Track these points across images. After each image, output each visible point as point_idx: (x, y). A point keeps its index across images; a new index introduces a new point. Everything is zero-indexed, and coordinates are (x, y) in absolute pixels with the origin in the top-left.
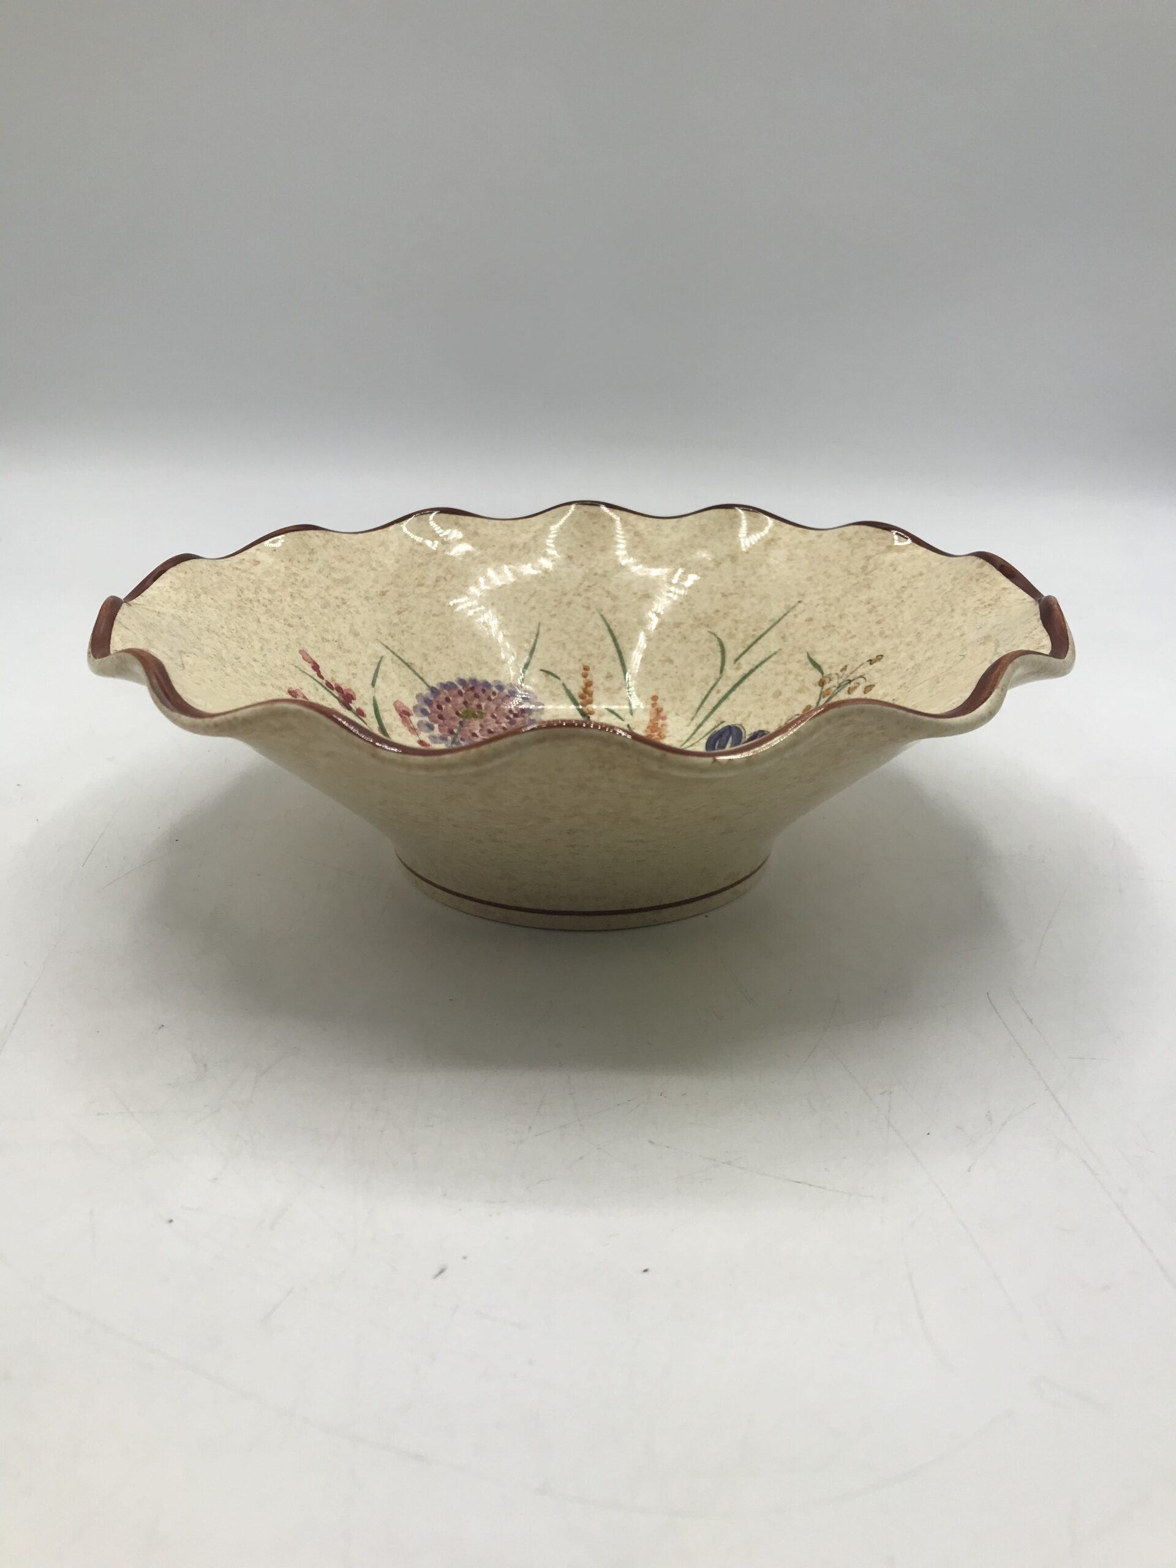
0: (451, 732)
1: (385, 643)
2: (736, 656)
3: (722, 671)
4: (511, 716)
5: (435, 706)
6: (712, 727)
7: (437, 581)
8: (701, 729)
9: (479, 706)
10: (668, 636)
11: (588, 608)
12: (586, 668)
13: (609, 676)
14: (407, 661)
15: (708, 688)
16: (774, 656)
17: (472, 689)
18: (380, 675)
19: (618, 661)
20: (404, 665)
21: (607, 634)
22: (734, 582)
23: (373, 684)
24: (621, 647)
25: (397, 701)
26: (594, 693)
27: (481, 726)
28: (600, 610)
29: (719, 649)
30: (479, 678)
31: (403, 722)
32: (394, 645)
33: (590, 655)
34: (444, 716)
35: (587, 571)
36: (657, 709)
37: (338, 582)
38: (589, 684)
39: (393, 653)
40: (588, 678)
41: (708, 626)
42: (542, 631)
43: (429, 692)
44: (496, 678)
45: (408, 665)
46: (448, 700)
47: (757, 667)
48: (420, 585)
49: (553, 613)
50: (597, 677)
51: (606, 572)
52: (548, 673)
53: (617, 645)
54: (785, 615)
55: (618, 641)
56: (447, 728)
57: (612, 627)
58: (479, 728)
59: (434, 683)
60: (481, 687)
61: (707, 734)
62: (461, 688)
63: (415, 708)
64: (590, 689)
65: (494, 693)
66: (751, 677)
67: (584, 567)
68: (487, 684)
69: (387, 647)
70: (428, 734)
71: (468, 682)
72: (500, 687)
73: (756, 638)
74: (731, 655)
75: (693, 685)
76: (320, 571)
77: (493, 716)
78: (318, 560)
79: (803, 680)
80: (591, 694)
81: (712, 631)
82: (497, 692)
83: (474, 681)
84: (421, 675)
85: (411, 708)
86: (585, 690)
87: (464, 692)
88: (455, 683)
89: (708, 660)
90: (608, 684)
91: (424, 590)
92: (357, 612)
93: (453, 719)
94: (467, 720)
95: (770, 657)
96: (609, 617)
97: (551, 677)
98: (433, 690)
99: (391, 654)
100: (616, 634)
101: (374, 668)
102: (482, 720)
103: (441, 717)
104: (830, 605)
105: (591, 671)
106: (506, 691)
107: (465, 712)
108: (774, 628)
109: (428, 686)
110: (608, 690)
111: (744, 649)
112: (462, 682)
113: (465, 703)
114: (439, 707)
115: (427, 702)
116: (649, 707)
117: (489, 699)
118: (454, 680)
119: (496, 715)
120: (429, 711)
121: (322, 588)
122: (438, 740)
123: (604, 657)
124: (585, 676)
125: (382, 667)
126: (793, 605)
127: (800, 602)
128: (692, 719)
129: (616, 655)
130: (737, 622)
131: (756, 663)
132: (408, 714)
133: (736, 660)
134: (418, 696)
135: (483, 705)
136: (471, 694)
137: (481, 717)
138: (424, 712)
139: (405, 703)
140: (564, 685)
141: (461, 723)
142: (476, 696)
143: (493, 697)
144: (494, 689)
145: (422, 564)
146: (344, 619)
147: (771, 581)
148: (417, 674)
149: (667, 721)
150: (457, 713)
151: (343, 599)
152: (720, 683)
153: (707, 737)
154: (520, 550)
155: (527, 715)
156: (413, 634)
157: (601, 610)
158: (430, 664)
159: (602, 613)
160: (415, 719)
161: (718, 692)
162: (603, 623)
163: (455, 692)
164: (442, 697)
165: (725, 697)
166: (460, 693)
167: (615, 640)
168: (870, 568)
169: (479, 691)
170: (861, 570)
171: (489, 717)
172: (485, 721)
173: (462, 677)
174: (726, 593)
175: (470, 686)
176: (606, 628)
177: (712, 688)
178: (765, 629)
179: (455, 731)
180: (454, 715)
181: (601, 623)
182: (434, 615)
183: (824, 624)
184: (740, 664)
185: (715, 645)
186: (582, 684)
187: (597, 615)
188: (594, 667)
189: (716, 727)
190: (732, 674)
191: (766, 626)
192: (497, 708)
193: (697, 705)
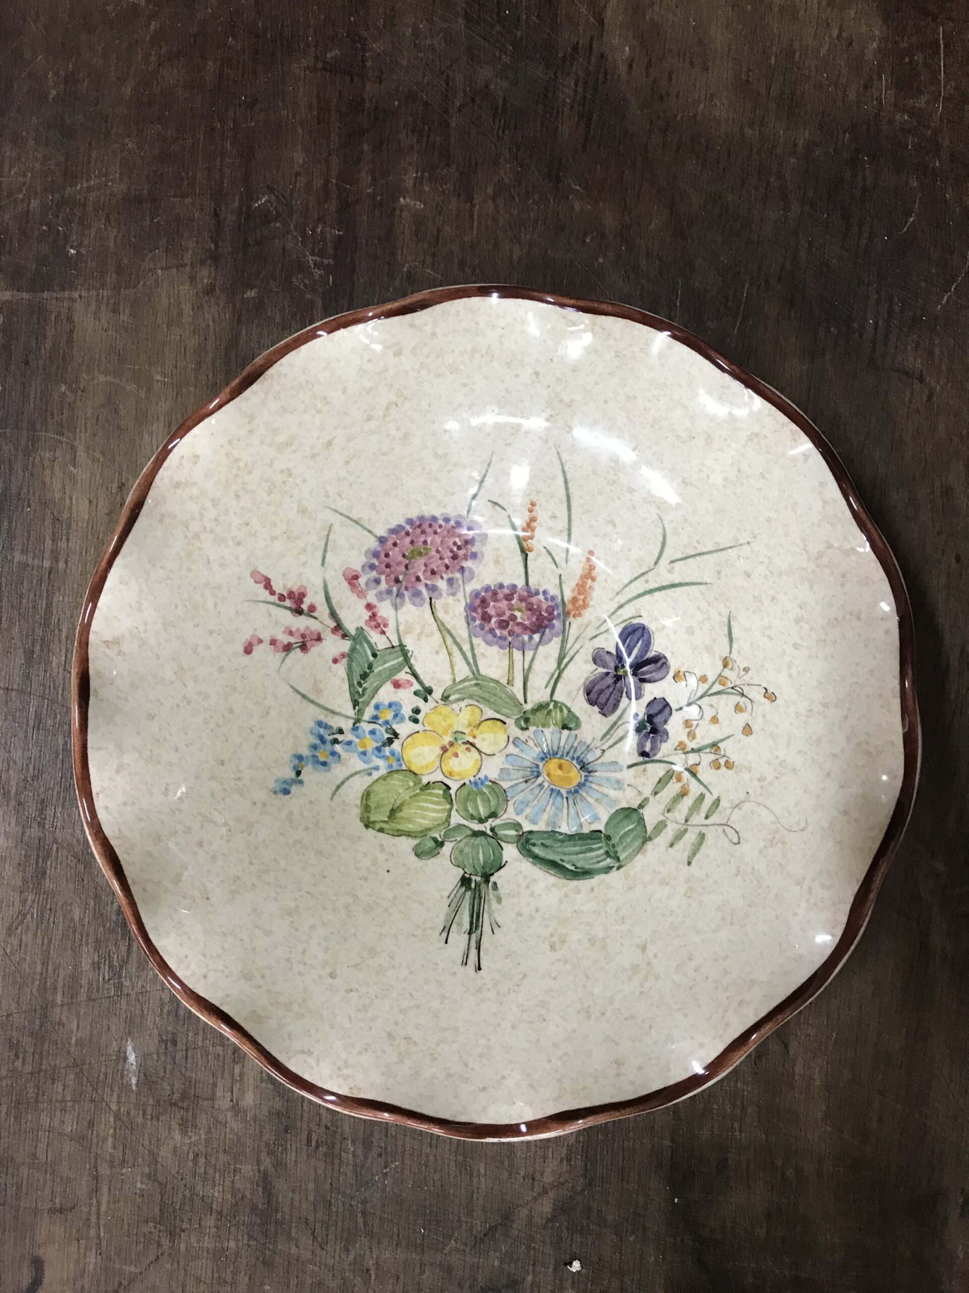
0: (397, 581)
1: (333, 507)
2: (674, 559)
3: (656, 563)
4: (455, 549)
5: (382, 555)
6: (630, 615)
7: (387, 409)
8: (621, 611)
9: (425, 542)
10: (619, 498)
11: (546, 441)
12: (533, 504)
13: (554, 517)
14: (355, 518)
15: (640, 572)
16: (704, 586)
17: (420, 526)
18: (329, 548)
19: (565, 505)
20: (352, 523)
21: (561, 475)
22: (700, 471)
23: (323, 564)
24: (571, 491)
25: (347, 569)
26: (537, 529)
27: (426, 565)
28: (557, 447)
29: (661, 539)
30: (426, 514)
31: (352, 591)
32: (341, 505)
33: (538, 492)
34: (391, 563)
35: (552, 395)
36: (590, 566)
37: (281, 448)
38: (533, 519)
39: (342, 514)
40: (534, 513)
41: (659, 508)
42: (494, 460)
43: (377, 543)
44: (444, 511)
45: (357, 522)
46: (395, 544)
47: (687, 584)
48: (369, 418)
49: (508, 442)
50: (542, 514)
51: (572, 401)
52: (495, 503)
53: (567, 489)
54: (731, 547)
55: (570, 485)
56: (393, 576)
57: (566, 469)
58: (423, 568)
59: (382, 532)
60: (428, 522)
61: (624, 621)
62: (408, 528)
63: (363, 567)
64: (534, 524)
65: (440, 526)
66: (679, 589)
67: (550, 389)
68: (434, 519)
69: (335, 511)
70: (374, 592)
71: (415, 519)
72: (447, 520)
73: (697, 552)
74: (669, 554)
75: (628, 560)
76: (262, 442)
77: (438, 551)
78: (258, 426)
79: (714, 640)
80: (533, 530)
81: (661, 515)
82: (443, 524)
83: (422, 518)
84: (369, 528)
85: (359, 569)
86: (528, 525)
87: (411, 531)
88: (403, 524)
89: (648, 544)
90: (550, 523)
91: (373, 424)
92: (304, 481)
93: (399, 563)
94: (413, 561)
95: (700, 584)
96: (565, 456)
97: (497, 508)
98: (382, 540)
99: (340, 517)
100: (569, 476)
101: (323, 542)
102: (426, 558)
103: (388, 566)
104: (772, 573)
105: (537, 508)
106: (452, 523)
107: (412, 551)
108: (716, 554)
109: (376, 536)
110: (550, 529)
111: (682, 556)
112: (410, 522)
113: (412, 542)
114: (387, 555)
115: (376, 555)
116: (584, 560)
117: (435, 533)
118: (402, 521)
119: (440, 549)
120: (377, 563)
121: (266, 465)
122: (385, 596)
123: (552, 497)
124: (531, 511)
125: (331, 537)
126: (742, 541)
127: (749, 543)
128: (617, 594)
129: (565, 499)
130: (686, 520)
131: (687, 580)
132: (356, 577)
133: (672, 562)
134: (366, 552)
135: (429, 540)
136: (418, 531)
137: (426, 554)
138: (372, 567)
139: (354, 568)
140: (509, 516)
141: (406, 567)
142: (423, 532)
143: (439, 530)
144: (441, 522)
145: (371, 388)
146: (291, 497)
147: (734, 494)
148: (365, 528)
149: (595, 584)
150: (404, 556)
151: (288, 470)
152: (650, 574)
153: (623, 625)
154: (482, 356)
155: (469, 546)
156: (361, 484)
157: (559, 447)
158: (378, 512)
159: (559, 450)
160: (362, 581)
161: (647, 582)
162: (558, 461)
163: (403, 533)
164: (390, 542)
165: (651, 592)
166: (407, 534)
167: (566, 482)
168: (825, 560)
169: (425, 526)
170: (816, 555)
171: (433, 553)
172: (430, 559)
173: (410, 516)
174: (687, 481)
175: (418, 523)
176: (560, 467)
177: (643, 574)
178: (708, 550)
179: (401, 578)
180: (401, 558)
181: (556, 461)
182: (384, 454)
183: (756, 595)
184: (673, 568)
185: (659, 531)
186: (527, 519)
187: (554, 450)
188: (540, 505)
189: (633, 618)
190: (663, 575)
191: (710, 547)
192: (442, 541)
193: (626, 581)
